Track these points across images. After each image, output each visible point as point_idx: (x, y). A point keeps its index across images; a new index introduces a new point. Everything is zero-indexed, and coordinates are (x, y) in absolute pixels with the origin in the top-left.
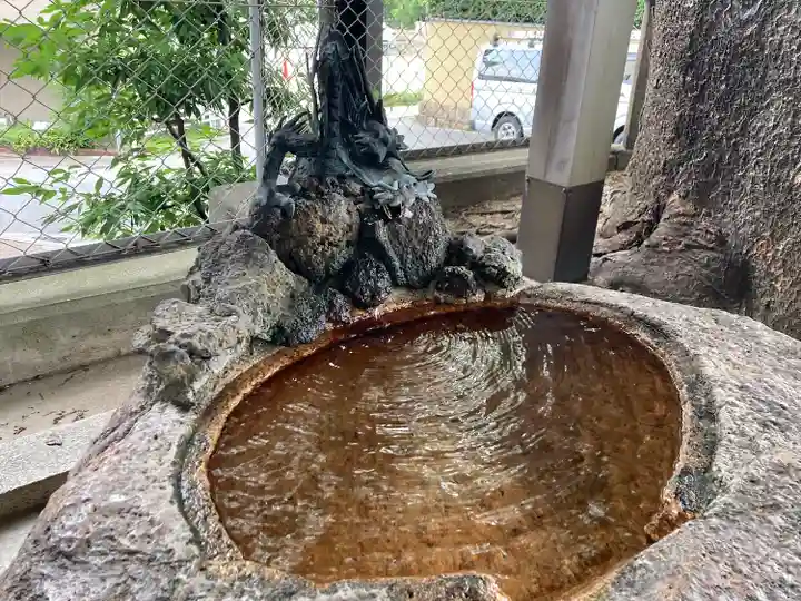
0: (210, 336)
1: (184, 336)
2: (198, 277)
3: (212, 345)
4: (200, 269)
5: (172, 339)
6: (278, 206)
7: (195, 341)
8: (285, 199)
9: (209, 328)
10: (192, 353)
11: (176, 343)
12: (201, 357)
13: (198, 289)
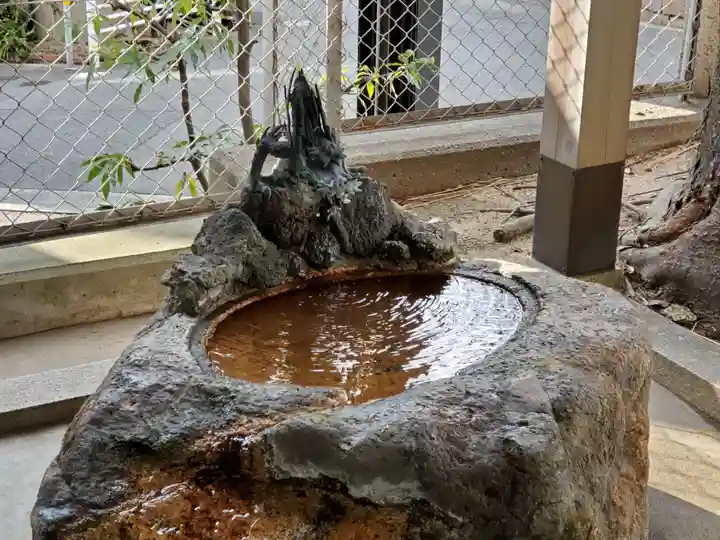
0: (209, 274)
1: (194, 274)
2: (203, 240)
3: (211, 281)
4: (205, 234)
5: (186, 275)
6: (259, 192)
7: (201, 277)
8: (265, 187)
9: (210, 270)
10: (199, 283)
11: (189, 277)
12: (204, 287)
13: (203, 246)
